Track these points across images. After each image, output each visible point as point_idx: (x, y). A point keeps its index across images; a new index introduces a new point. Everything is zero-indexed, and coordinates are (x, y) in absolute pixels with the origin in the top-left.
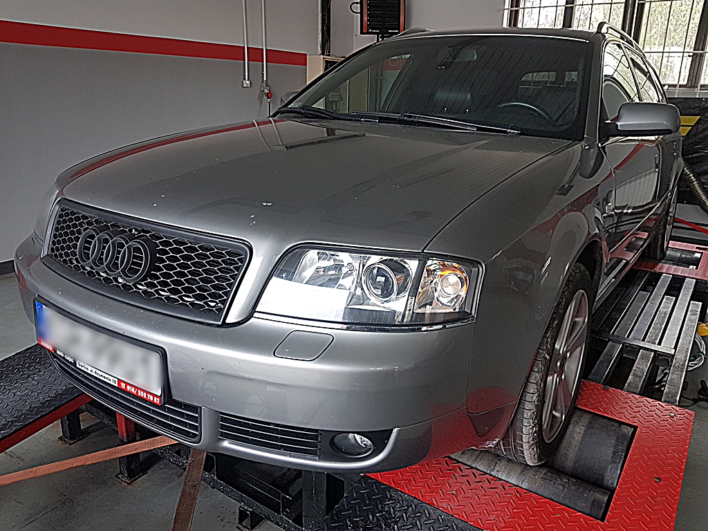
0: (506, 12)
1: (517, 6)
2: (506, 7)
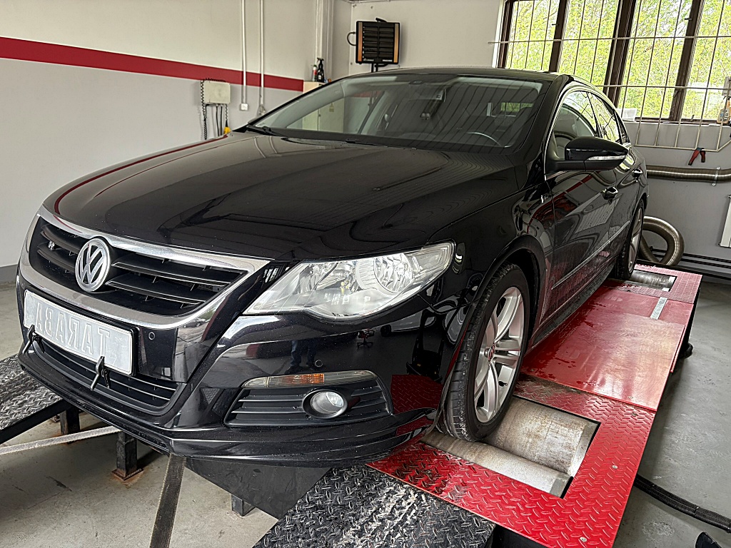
0: (496, 45)
1: (507, 39)
2: (497, 41)
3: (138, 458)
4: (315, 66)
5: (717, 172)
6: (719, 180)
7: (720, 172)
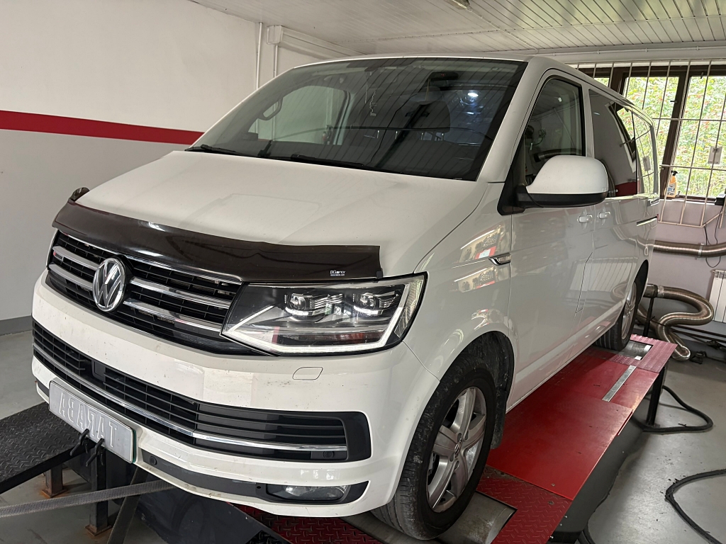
3: (109, 515)
4: (325, 132)
5: (701, 247)
6: (703, 255)
7: (704, 248)
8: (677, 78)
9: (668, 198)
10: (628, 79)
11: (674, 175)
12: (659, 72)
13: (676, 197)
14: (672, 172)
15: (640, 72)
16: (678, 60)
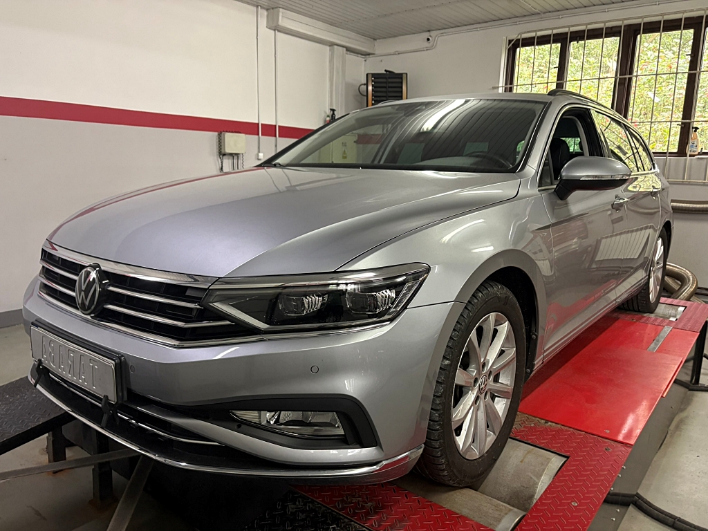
0: (501, 89)
1: (511, 83)
2: (501, 85)
4: (328, 116)
8: (693, 30)
9: (690, 156)
10: (639, 36)
11: (695, 131)
12: (672, 25)
13: (699, 154)
14: (693, 128)
15: (652, 27)
16: (692, 11)
